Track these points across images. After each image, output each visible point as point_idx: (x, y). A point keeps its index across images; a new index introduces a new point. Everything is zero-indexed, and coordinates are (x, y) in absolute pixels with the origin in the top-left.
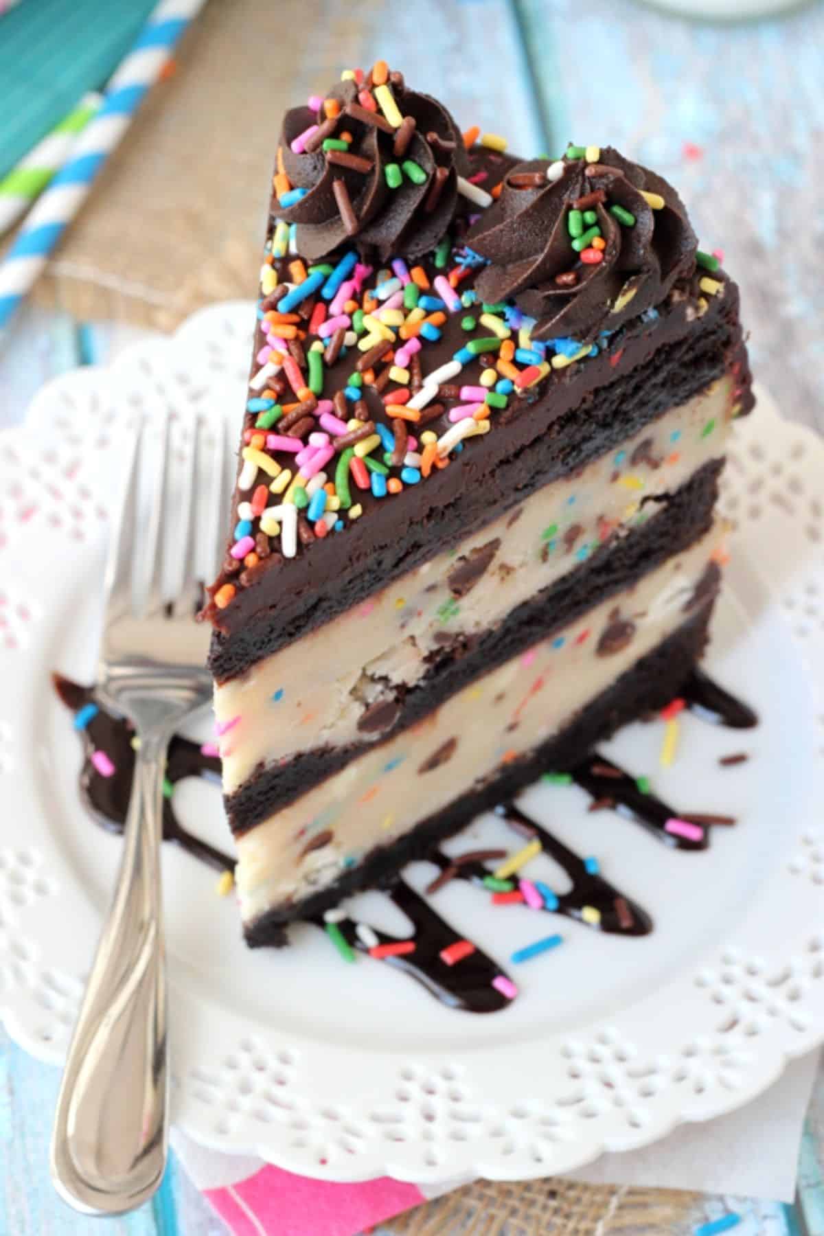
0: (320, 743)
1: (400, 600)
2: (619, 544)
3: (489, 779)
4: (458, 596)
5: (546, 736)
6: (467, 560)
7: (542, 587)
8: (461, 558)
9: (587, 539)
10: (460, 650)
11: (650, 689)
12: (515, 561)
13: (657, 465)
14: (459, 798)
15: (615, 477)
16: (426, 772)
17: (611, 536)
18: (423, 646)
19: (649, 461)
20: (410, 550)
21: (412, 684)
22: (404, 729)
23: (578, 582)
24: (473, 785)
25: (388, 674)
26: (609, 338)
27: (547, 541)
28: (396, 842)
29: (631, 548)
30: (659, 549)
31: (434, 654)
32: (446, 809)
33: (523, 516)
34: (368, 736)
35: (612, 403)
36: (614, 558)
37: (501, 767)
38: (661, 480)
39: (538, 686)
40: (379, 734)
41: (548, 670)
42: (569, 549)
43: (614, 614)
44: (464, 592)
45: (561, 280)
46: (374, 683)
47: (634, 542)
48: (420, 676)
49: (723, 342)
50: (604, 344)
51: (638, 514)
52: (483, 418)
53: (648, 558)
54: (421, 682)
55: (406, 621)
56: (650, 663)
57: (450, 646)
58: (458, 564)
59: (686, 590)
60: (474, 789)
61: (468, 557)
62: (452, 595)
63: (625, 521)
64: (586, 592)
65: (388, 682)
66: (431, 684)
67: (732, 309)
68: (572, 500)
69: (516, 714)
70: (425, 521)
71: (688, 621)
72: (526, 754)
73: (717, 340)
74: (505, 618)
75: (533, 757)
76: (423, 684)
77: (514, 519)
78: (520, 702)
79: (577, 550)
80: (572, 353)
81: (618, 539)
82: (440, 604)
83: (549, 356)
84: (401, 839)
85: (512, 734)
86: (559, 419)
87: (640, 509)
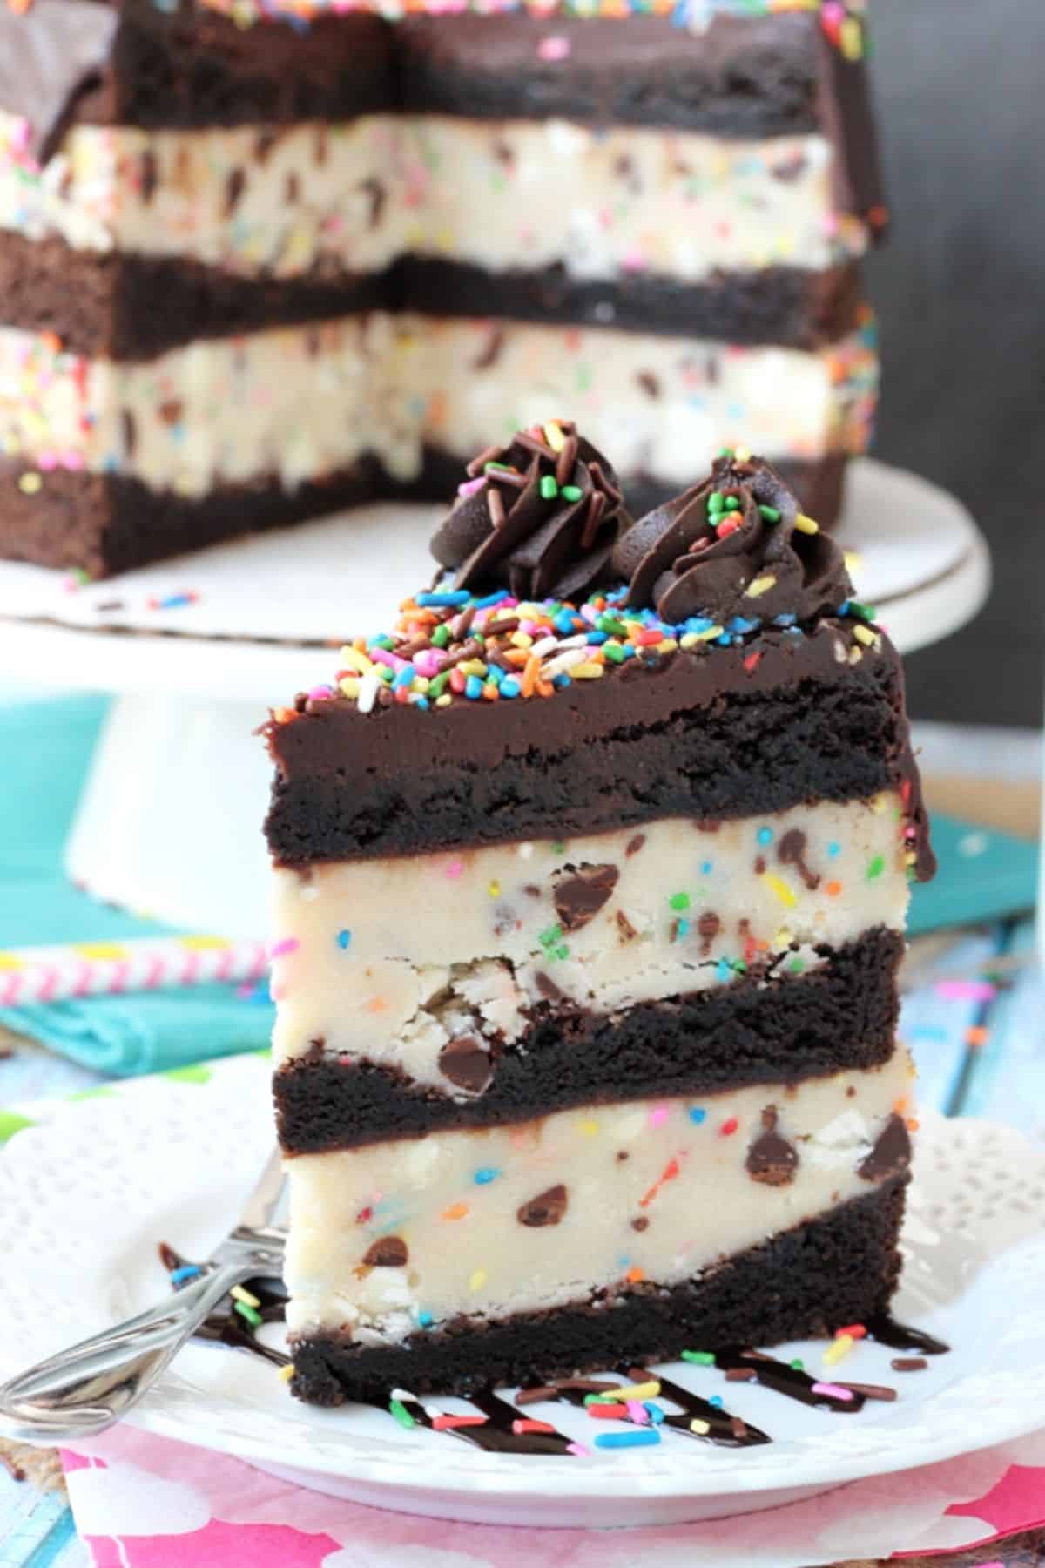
0: (393, 1059)
1: (495, 884)
2: (769, 989)
3: (610, 1299)
4: (565, 925)
5: (685, 1276)
6: (577, 874)
7: (673, 992)
8: (569, 868)
9: (728, 947)
10: (569, 1025)
11: (823, 1288)
12: (638, 922)
13: (813, 883)
14: (570, 1304)
15: (760, 867)
16: (527, 1223)
17: (759, 966)
18: (522, 985)
19: (803, 870)
20: (506, 798)
21: (509, 1040)
22: (500, 1122)
23: (720, 1023)
24: (589, 1295)
25: (480, 1003)
26: (744, 635)
27: (678, 915)
28: (487, 1325)
29: (786, 1009)
30: (825, 1042)
31: (538, 1009)
32: (552, 1311)
33: (647, 851)
34: (452, 1089)
35: (749, 727)
36: (764, 1011)
37: (623, 1289)
38: (820, 915)
39: (672, 1172)
40: (466, 1096)
41: (684, 1153)
42: (705, 948)
43: (770, 1116)
44: (573, 924)
45: (693, 547)
46: (464, 1014)
47: (790, 1002)
48: (519, 1033)
49: (884, 728)
50: (739, 640)
51: (792, 955)
52: (596, 661)
53: (810, 1047)
54: (520, 1047)
55: (502, 924)
56: (821, 1239)
57: (556, 1008)
58: (566, 875)
59: (864, 1142)
60: (589, 1303)
61: (578, 871)
62: (558, 919)
63: (776, 952)
64: (732, 1048)
65: (480, 1021)
66: (534, 1061)
67: (893, 681)
68: (707, 867)
69: (644, 1203)
70: (523, 761)
71: (869, 1197)
72: (658, 1287)
73: (876, 719)
74: (627, 1014)
75: (667, 1302)
76: (524, 1053)
77: (634, 847)
78: (649, 1186)
79: (716, 959)
80: (701, 630)
81: (768, 979)
82: (544, 927)
83: (678, 637)
84: (494, 1324)
85: (640, 1238)
86: (686, 714)
87: (794, 947)
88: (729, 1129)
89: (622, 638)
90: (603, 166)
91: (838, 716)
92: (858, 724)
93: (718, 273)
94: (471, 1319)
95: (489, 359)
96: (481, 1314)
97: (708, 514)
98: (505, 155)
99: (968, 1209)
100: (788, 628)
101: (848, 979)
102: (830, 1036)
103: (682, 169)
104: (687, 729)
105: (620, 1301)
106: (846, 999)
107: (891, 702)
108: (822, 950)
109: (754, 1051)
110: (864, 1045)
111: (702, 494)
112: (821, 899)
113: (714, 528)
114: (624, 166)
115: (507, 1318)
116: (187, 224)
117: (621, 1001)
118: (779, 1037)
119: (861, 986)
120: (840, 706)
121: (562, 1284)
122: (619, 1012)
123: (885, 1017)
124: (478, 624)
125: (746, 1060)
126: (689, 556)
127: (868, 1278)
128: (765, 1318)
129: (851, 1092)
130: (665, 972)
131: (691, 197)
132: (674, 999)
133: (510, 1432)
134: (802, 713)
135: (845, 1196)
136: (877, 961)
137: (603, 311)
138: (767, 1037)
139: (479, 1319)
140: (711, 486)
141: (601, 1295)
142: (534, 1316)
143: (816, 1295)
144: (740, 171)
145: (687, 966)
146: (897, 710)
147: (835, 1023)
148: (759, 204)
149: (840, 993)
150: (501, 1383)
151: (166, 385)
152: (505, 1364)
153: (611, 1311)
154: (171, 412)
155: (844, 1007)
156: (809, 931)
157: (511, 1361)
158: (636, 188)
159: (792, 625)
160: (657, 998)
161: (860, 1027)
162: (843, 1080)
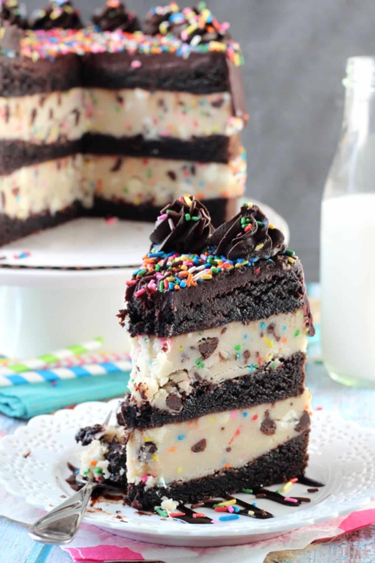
1: (181, 347)
2: (266, 373)
3: (220, 473)
4: (203, 357)
5: (243, 465)
6: (206, 342)
7: (237, 376)
8: (204, 339)
9: (252, 361)
10: (206, 388)
11: (285, 467)
12: (225, 355)
13: (278, 339)
14: (208, 476)
15: (262, 335)
16: (195, 451)
17: (263, 366)
18: (190, 377)
19: (274, 335)
20: (184, 319)
21: (187, 394)
22: (185, 420)
23: (251, 385)
24: (214, 473)
25: (178, 382)
26: (255, 263)
27: (237, 351)
28: (182, 484)
29: (271, 379)
30: (283, 389)
31: (195, 384)
32: (202, 478)
33: (227, 332)
34: (171, 411)
35: (258, 292)
36: (265, 380)
37: (225, 470)
38: (280, 349)
39: (238, 433)
40: (175, 413)
41: (241, 426)
42: (246, 362)
43: (267, 413)
44: (206, 357)
45: (237, 236)
46: (173, 387)
47: (272, 377)
48: (190, 392)
49: (298, 289)
50: (253, 264)
51: (272, 362)
52: (209, 274)
53: (279, 391)
54: (191, 396)
55: (184, 359)
56: (284, 451)
57: (202, 383)
58: (203, 342)
59: (296, 420)
60: (214, 475)
61: (207, 340)
62: (201, 356)
63: (268, 362)
64: (255, 393)
65: (178, 389)
66: (195, 400)
67: (301, 274)
68: (246, 337)
69: (229, 443)
70: (189, 307)
71: (298, 437)
72: (235, 469)
73: (296, 286)
74: (223, 384)
75: (238, 473)
76: (192, 398)
77: (223, 331)
78: (231, 437)
79: (249, 365)
80: (241, 262)
81: (265, 370)
82: (196, 359)
83: (234, 264)
84: (185, 484)
85: (228, 454)
86: (238, 289)
87: (273, 360)
88: (255, 418)
89: (216, 265)
90: (154, 103)
91: (285, 286)
92: (291, 288)
93: (194, 137)
94: (178, 482)
95: (116, 168)
96: (181, 481)
97: (241, 225)
98: (120, 100)
99: (324, 440)
100: (268, 260)
101: (290, 369)
102: (285, 387)
103: (181, 104)
104: (239, 294)
105: (224, 474)
106: (289, 375)
107: (300, 280)
108: (281, 360)
109: (262, 393)
110: (295, 389)
111: (239, 219)
112: (281, 344)
113: (243, 229)
114: (161, 103)
115: (189, 481)
116: (19, 128)
117: (221, 380)
118: (269, 388)
119: (294, 370)
120: (285, 283)
121: (205, 470)
122: (221, 383)
123: (301, 380)
124: (169, 263)
125: (260, 396)
126: (237, 238)
127: (298, 463)
128: (268, 477)
129: (292, 404)
130: (234, 370)
131: (184, 113)
132: (237, 378)
133: (192, 517)
134: (273, 286)
135: (291, 437)
136: (299, 362)
137: (156, 151)
138: (266, 388)
139: (180, 482)
140: (241, 216)
141: (217, 473)
142: (197, 480)
143: (283, 469)
144: (201, 104)
145: (240, 368)
146: (302, 283)
147: (287, 383)
148: (208, 115)
149: (287, 373)
150: (188, 502)
151: (14, 183)
152: (188, 496)
153: (221, 477)
154: (16, 191)
155: (289, 377)
156: (277, 354)
157: (190, 495)
158: (166, 110)
159: (269, 258)
160: (232, 378)
161: (294, 383)
162: (289, 400)
